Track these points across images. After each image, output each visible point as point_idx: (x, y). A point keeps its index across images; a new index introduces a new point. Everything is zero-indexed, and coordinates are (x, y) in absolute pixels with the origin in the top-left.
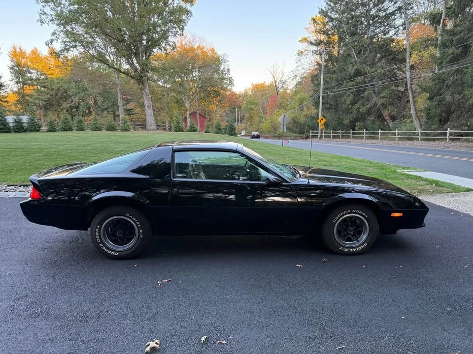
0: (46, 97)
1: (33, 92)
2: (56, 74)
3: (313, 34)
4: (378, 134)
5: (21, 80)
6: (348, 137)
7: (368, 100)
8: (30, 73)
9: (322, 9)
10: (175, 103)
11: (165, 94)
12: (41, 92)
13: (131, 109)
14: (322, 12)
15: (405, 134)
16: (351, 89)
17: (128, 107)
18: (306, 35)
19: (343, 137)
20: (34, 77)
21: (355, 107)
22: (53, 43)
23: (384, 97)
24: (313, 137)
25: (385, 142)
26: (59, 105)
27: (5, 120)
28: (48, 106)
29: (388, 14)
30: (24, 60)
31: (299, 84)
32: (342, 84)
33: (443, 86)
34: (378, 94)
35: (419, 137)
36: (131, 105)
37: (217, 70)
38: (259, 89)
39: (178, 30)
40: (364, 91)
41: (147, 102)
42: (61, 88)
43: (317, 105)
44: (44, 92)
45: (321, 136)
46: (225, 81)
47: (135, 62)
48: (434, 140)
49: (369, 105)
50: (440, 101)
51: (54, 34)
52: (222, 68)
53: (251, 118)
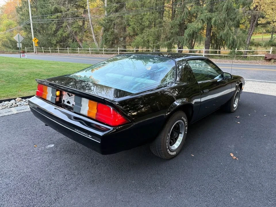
6: (56, 52)
16: (53, 21)
19: (52, 52)
24: (28, 52)
35: (103, 52)
40: (62, 22)
43: (27, 28)
48: (111, 54)
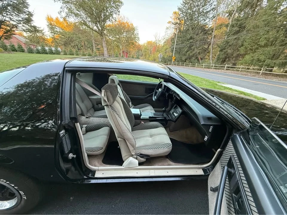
0: (64, 40)
1: (58, 38)
2: (67, 30)
3: (173, 20)
4: (196, 65)
5: (53, 31)
6: (183, 66)
7: (194, 50)
8: (56, 29)
9: (179, 7)
10: (116, 46)
11: (112, 42)
12: (62, 38)
13: (99, 48)
14: (179, 9)
15: (207, 66)
16: (187, 45)
17: (98, 47)
18: (171, 20)
19: (181, 65)
20: (58, 31)
21: (188, 53)
22: (61, 13)
23: (200, 49)
24: (170, 64)
25: (199, 69)
26: (70, 44)
27: (45, 48)
28: (66, 44)
29: (207, 12)
30: (53, 22)
31: (165, 42)
32: (183, 43)
33: (227, 45)
34: (197, 48)
35: (213, 67)
36: (99, 47)
37: (133, 34)
38: (149, 43)
39: (117, 12)
40: (193, 46)
41: (104, 45)
42: (70, 37)
44: (63, 38)
45: (173, 64)
46: (136, 38)
47: (99, 25)
48: (219, 69)
49: (193, 53)
50: (225, 52)
51: (61, 8)
52: (135, 33)
53: (146, 55)
